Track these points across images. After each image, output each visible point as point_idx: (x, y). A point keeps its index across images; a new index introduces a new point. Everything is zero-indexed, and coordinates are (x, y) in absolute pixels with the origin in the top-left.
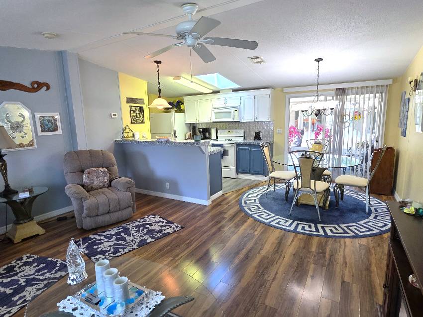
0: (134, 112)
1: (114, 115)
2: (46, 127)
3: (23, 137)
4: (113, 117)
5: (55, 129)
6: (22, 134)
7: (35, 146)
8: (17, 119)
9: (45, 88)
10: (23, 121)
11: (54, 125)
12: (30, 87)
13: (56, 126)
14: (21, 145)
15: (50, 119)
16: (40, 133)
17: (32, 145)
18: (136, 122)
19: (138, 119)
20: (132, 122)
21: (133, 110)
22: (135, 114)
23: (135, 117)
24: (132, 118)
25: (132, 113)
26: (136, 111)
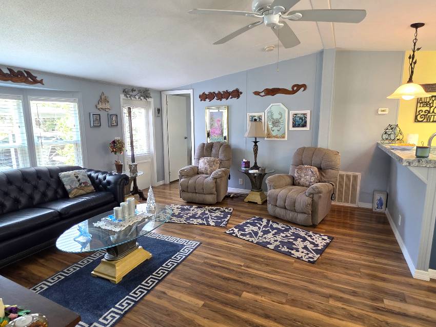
0: (426, 104)
1: (383, 111)
2: (297, 123)
3: (278, 131)
4: (380, 113)
5: (304, 125)
6: (278, 128)
7: (286, 139)
8: (276, 116)
9: (303, 89)
10: (280, 118)
11: (304, 122)
12: (291, 90)
13: (306, 122)
14: (276, 137)
15: (302, 116)
16: (291, 128)
17: (284, 137)
18: (425, 121)
19: (431, 116)
20: (416, 120)
21: (422, 102)
22: (428, 108)
23: (425, 112)
24: (418, 114)
25: (420, 107)
26: (430, 104)
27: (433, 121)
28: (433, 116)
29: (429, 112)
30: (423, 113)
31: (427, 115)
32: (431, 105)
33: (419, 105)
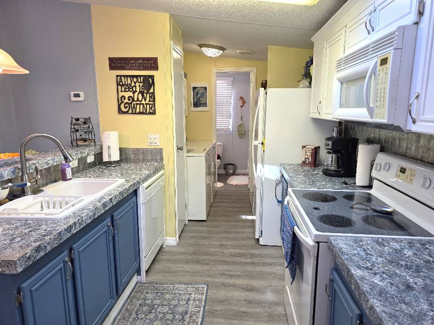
0: (129, 88)
1: (77, 95)
4: (73, 99)
18: (130, 111)
19: (137, 104)
20: (120, 111)
21: (123, 85)
22: (131, 94)
23: (129, 100)
24: (120, 102)
25: (122, 91)
26: (132, 88)
27: (140, 113)
28: (138, 106)
29: (133, 100)
30: (126, 101)
31: (131, 103)
32: (134, 90)
33: (120, 87)
